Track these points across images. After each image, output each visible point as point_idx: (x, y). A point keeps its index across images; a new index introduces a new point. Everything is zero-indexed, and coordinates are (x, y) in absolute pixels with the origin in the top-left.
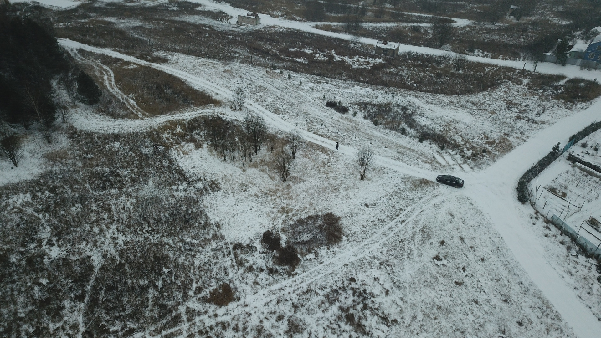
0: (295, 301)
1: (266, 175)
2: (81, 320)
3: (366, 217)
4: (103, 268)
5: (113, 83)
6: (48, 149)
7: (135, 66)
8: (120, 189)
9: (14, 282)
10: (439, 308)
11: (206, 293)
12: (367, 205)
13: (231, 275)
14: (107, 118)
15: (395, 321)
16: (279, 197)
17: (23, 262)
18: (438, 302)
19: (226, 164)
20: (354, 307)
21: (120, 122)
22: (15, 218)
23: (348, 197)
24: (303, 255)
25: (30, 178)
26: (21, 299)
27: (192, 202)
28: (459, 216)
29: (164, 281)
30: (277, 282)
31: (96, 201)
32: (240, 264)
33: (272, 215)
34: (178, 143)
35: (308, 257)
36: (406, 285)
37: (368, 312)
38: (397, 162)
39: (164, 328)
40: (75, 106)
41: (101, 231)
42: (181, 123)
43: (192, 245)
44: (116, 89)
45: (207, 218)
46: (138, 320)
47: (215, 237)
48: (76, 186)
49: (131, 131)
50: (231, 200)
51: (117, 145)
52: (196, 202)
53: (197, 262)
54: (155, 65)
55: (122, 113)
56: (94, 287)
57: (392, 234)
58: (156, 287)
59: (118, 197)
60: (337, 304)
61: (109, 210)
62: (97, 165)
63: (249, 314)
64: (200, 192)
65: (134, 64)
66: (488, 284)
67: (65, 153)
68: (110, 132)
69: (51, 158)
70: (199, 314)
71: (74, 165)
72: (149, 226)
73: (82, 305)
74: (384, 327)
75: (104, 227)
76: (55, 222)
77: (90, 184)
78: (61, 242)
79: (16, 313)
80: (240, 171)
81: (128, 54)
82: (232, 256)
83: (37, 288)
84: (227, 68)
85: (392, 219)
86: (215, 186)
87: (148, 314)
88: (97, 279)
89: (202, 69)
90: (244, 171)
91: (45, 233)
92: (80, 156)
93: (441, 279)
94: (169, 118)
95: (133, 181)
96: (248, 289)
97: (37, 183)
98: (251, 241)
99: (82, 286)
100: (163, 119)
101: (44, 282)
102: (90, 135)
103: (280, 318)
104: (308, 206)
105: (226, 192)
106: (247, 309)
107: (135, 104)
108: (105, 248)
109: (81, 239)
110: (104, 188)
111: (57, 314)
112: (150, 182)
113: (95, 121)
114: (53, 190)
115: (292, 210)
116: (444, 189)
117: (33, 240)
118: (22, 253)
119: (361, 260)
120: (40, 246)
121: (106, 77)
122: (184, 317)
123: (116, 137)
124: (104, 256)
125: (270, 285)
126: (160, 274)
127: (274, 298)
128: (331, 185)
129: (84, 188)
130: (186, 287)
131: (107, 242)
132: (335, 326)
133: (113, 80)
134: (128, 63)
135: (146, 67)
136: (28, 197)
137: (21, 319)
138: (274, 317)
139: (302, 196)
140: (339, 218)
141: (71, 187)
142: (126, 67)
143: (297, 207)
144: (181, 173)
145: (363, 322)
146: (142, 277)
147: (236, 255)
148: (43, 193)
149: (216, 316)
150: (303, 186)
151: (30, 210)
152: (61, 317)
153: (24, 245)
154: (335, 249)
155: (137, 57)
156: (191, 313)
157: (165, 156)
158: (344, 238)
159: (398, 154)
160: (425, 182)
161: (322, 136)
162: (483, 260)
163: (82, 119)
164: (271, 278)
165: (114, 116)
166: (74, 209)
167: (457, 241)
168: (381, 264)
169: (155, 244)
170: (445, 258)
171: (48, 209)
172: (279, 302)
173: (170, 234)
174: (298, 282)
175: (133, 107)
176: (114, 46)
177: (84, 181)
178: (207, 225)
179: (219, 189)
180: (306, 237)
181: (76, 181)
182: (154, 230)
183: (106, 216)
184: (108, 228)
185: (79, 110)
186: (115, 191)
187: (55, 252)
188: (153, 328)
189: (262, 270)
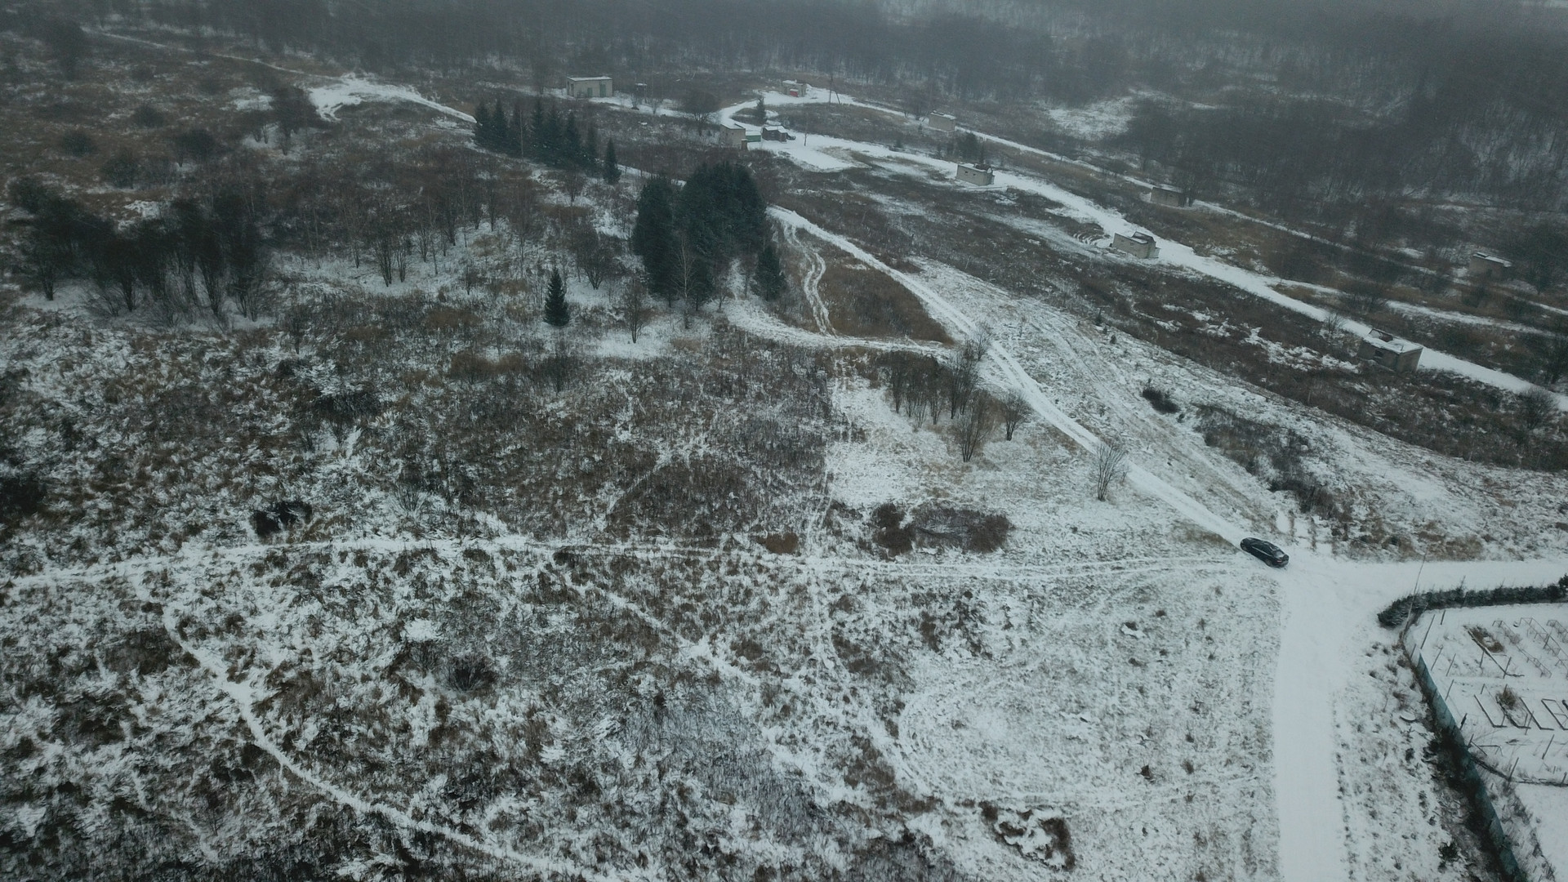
0: (869, 584)
1: (944, 446)
2: (612, 505)
3: (1059, 542)
4: (665, 469)
5: (816, 282)
6: (681, 334)
7: (864, 268)
8: (737, 401)
9: (568, 447)
10: (1073, 672)
11: (764, 534)
12: (1075, 530)
13: (809, 530)
14: (776, 320)
15: (989, 656)
16: (940, 476)
17: (587, 434)
18: (1077, 666)
19: (896, 416)
20: (943, 620)
21: (792, 330)
22: (603, 391)
23: (1054, 511)
24: (920, 545)
25: (641, 358)
26: (566, 464)
27: (816, 441)
28: (1232, 597)
29: (724, 505)
30: (860, 557)
31: (701, 403)
32: (828, 523)
33: (914, 492)
34: (848, 374)
35: (925, 550)
36: (1047, 632)
37: (958, 632)
38: (1192, 501)
39: (694, 544)
40: (744, 297)
41: (687, 435)
42: (872, 353)
43: (783, 484)
44: (815, 292)
45: (823, 463)
46: (670, 527)
47: (818, 487)
48: (688, 382)
49: (797, 343)
50: (871, 457)
51: (767, 354)
52: (822, 444)
53: (776, 502)
54: (896, 274)
55: (802, 320)
56: (644, 482)
57: (1084, 574)
58: (710, 506)
59: (729, 407)
60: (923, 608)
61: (710, 417)
62: (727, 369)
63: (799, 571)
64: (836, 436)
65: (865, 264)
66: (1185, 683)
67: (699, 344)
68: (767, 337)
69: (678, 345)
70: (742, 548)
71: (700, 360)
72: (746, 448)
73: (622, 493)
74: (967, 654)
75: (693, 431)
76: (643, 409)
77: (705, 385)
78: (637, 430)
79: (555, 473)
80: (910, 429)
81: (866, 249)
82: (824, 514)
83: (586, 461)
84: (1013, 303)
85: (1102, 558)
86: (860, 435)
87: (685, 526)
88: (652, 476)
89: (967, 294)
90: (915, 431)
91: (625, 416)
92: (713, 352)
93: (1111, 648)
94: (862, 342)
95: (759, 396)
96: (819, 551)
97: (647, 365)
98: (862, 508)
99: (633, 476)
100: (850, 342)
101: (597, 458)
102: (741, 333)
103: (835, 590)
104: (976, 499)
105: (870, 447)
106: (801, 567)
107: (826, 316)
108: (680, 451)
109: (660, 434)
110: (719, 395)
111: (592, 490)
112: (779, 406)
113: (759, 320)
114: (659, 378)
115: (947, 495)
116: (1244, 559)
117: (608, 417)
118: (591, 425)
119: (1004, 582)
120: (613, 426)
121: (811, 273)
122: (722, 545)
123: (771, 345)
124: (674, 459)
125: (849, 557)
126: (724, 496)
127: (843, 570)
128: (1039, 488)
129: (697, 387)
130: (745, 519)
131: (685, 448)
132: (899, 625)
133: (819, 278)
134: (856, 261)
135: (881, 273)
136: (628, 376)
137: (556, 480)
138: (828, 586)
139: (978, 486)
140: (1014, 528)
141: (681, 382)
142: (849, 266)
143: (959, 496)
144: (826, 408)
145: (943, 638)
146: (701, 492)
147: (829, 514)
148: (646, 377)
149: (759, 557)
150: (990, 475)
151: (622, 389)
152: (595, 493)
153: (596, 420)
154: (974, 557)
155: (877, 257)
156: (732, 544)
157: (820, 383)
158: (1000, 551)
159: (1204, 492)
160: (1215, 539)
161: (1088, 428)
162: (1211, 657)
163: (744, 314)
164: (856, 551)
165: (787, 320)
166: (670, 403)
167: (1191, 623)
168: (1029, 597)
169: (739, 468)
170: (1146, 631)
171: (641, 395)
172: (846, 576)
173: (765, 465)
174: (888, 569)
175: (821, 317)
176: (853, 236)
177: (701, 379)
178: (817, 471)
179: (864, 439)
180: (941, 529)
181: (692, 378)
182: (747, 454)
183: (701, 422)
184: (697, 434)
185: (747, 302)
186: (728, 401)
187: (624, 436)
188: (681, 540)
189: (851, 539)
